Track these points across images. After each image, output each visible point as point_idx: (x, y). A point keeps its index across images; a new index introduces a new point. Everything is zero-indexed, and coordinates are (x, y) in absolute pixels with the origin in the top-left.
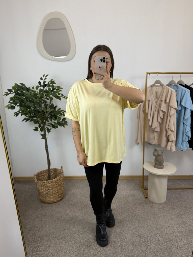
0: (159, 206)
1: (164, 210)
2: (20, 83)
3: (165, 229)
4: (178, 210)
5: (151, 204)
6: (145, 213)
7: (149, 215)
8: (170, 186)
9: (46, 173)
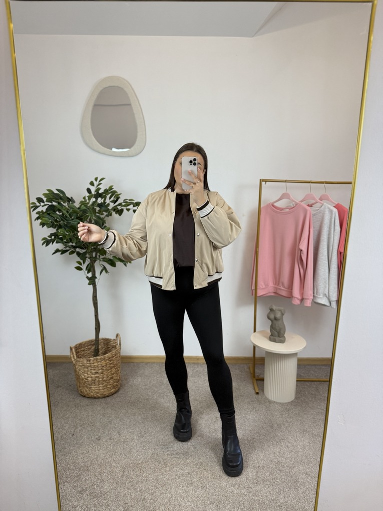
0: (280, 408)
1: (289, 414)
2: (57, 190)
3: (289, 444)
4: (312, 414)
5: (268, 403)
6: (256, 419)
7: (263, 421)
8: (300, 376)
9: (89, 347)
